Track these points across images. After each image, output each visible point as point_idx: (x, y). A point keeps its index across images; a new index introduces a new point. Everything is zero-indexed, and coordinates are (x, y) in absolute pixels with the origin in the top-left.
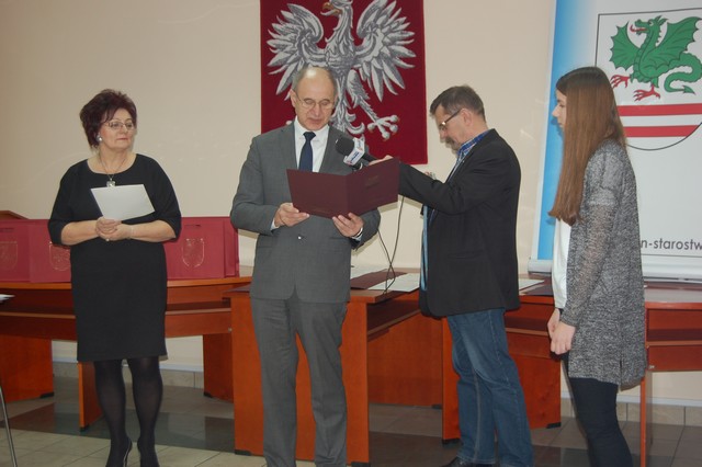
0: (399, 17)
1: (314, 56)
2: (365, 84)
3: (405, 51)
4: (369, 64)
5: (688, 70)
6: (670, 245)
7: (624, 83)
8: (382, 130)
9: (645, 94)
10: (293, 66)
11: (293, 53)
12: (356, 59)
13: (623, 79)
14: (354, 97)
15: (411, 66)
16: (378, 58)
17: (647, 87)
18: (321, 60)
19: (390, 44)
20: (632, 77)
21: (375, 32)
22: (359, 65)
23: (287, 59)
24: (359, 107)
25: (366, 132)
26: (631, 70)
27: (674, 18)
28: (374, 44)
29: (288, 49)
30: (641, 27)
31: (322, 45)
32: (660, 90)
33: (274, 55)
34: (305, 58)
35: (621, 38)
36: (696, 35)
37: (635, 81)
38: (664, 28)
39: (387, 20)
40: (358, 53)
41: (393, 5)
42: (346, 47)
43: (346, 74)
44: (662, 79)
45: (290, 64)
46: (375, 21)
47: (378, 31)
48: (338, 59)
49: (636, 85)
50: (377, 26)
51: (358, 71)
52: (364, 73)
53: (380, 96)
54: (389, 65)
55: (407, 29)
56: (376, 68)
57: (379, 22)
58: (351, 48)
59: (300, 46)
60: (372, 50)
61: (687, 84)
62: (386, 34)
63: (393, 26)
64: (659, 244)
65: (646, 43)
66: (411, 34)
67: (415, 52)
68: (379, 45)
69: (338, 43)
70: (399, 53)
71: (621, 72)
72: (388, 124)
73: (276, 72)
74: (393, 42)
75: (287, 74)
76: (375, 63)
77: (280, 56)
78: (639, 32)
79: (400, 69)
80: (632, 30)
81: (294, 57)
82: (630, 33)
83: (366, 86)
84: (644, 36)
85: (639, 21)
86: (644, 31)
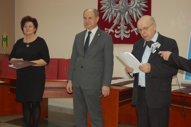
1: (115, 7)
2: (131, 16)
3: (145, 5)
4: (132, 9)
8: (136, 32)
10: (108, 10)
11: (108, 5)
12: (128, 8)
14: (127, 21)
15: (146, 10)
18: (117, 8)
22: (129, 10)
23: (106, 7)
24: (129, 24)
25: (131, 33)
28: (134, 3)
29: (106, 4)
31: (117, 3)
33: (102, 6)
34: (112, 7)
40: (129, 6)
42: (125, 4)
43: (125, 13)
45: (107, 9)
48: (122, 8)
51: (129, 12)
52: (131, 13)
53: (136, 20)
54: (139, 10)
56: (135, 11)
58: (127, 4)
59: (110, 3)
60: (133, 5)
67: (148, 6)
68: (136, 3)
69: (123, 2)
70: (143, 6)
73: (102, 12)
74: (141, 2)
75: (106, 13)
76: (134, 9)
77: (104, 6)
79: (143, 11)
81: (108, 7)
83: (131, 17)
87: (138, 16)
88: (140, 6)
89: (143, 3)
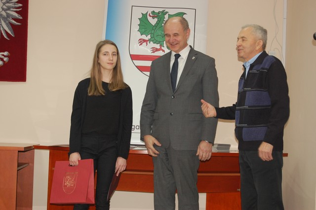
3: (16, 15)
7: (145, 43)
9: (157, 50)
13: (145, 41)
15: (19, 24)
17: (158, 46)
19: (7, 10)
26: (149, 37)
27: (172, 12)
30: (154, 15)
32: (165, 48)
35: (144, 19)
37: (152, 42)
49: (152, 45)
54: (5, 22)
55: (18, 2)
62: (4, 4)
65: (157, 23)
67: (22, 16)
71: (144, 37)
72: (3, 57)
74: (9, 8)
78: (153, 17)
79: (12, 25)
80: (150, 16)
82: (149, 18)
84: (156, 20)
85: (154, 11)
86: (156, 17)
88: (7, 16)
89: (12, 11)
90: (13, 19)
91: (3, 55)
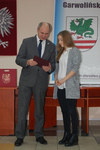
0: (9, 14)
3: (11, 24)
5: (90, 32)
6: (87, 76)
7: (74, 35)
8: (3, 45)
9: (79, 38)
13: (73, 33)
15: (13, 28)
16: (3, 25)
17: (80, 36)
20: (76, 33)
21: (2, 18)
26: (75, 31)
27: (86, 19)
28: (2, 21)
30: (78, 21)
32: (83, 37)
35: (72, 23)
36: (92, 23)
37: (77, 34)
38: (84, 21)
39: (6, 14)
41: (8, 10)
44: (84, 34)
46: (2, 14)
47: (3, 17)
49: (77, 35)
50: (3, 16)
53: (3, 36)
54: (6, 27)
55: (12, 17)
56: (2, 28)
57: (3, 15)
61: (90, 35)
62: (5, 18)
63: (7, 16)
64: (85, 76)
65: (79, 25)
66: (13, 19)
67: (14, 24)
68: (3, 21)
70: (9, 24)
71: (73, 32)
72: (5, 44)
74: (7, 21)
76: (2, 26)
78: (77, 22)
79: (9, 28)
80: (75, 21)
82: (75, 22)
84: (78, 23)
85: (77, 19)
86: (78, 22)
87: (5, 32)
88: (7, 24)
89: (9, 22)
90: (10, 26)
91: (6, 43)
